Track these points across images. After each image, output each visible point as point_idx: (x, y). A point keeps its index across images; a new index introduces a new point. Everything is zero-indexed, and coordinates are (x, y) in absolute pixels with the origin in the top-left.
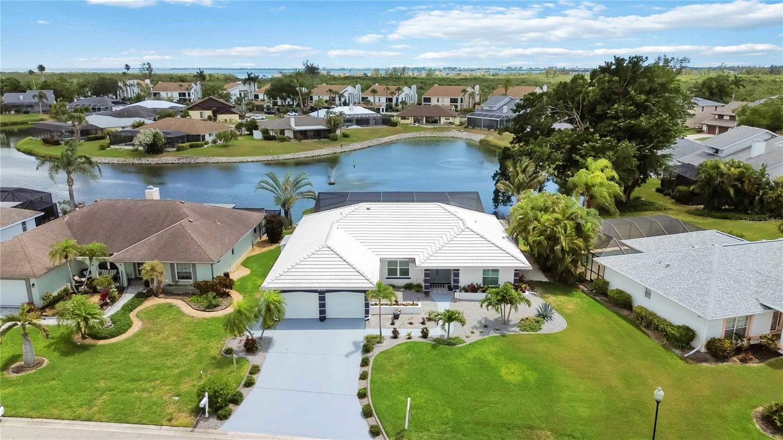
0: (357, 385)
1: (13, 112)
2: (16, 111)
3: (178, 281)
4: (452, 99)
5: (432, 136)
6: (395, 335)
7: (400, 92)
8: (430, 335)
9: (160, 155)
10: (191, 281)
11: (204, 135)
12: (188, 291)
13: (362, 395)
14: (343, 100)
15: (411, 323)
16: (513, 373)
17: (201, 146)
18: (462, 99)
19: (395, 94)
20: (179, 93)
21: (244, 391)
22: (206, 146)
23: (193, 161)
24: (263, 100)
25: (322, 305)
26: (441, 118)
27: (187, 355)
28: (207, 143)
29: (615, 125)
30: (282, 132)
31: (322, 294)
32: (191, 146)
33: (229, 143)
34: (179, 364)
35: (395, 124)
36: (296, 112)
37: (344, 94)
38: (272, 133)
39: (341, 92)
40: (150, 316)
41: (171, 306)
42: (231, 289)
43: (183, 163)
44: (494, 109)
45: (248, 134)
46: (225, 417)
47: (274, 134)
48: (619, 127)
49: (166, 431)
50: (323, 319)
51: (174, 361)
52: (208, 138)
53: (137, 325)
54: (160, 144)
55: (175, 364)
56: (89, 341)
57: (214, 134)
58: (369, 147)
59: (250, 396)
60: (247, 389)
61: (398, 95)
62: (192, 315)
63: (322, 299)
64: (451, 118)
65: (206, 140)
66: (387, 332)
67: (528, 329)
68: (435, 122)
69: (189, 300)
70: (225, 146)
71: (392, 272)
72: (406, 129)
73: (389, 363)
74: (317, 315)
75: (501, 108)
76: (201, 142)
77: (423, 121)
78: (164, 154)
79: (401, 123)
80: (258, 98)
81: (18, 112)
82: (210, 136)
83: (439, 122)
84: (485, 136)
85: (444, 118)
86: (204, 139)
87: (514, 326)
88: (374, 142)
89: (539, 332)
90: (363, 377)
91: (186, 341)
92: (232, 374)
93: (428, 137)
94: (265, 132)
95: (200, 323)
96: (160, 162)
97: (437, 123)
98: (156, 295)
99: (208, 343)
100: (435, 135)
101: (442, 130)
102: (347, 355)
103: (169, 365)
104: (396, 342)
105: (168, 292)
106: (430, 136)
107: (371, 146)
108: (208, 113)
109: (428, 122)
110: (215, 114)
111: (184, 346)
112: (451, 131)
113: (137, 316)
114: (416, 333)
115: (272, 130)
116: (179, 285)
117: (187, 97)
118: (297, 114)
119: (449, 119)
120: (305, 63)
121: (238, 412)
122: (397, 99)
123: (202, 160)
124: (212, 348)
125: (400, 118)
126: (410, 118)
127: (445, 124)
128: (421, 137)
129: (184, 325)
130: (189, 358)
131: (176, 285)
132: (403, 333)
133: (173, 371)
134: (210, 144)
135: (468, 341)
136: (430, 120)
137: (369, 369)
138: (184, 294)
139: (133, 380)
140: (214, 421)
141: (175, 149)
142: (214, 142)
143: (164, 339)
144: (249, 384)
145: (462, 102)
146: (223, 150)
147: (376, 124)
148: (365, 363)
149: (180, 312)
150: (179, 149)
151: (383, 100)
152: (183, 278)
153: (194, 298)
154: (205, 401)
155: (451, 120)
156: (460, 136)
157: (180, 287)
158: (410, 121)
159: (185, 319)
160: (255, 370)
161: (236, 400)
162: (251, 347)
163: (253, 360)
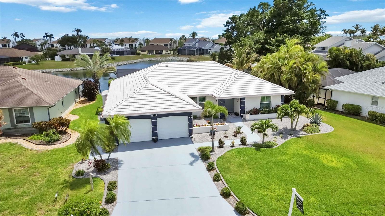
3: (17, 125)
4: (165, 44)
5: (160, 59)
6: (222, 145)
7: (137, 41)
8: (247, 143)
11: (22, 57)
12: (26, 132)
13: (226, 195)
15: (226, 137)
16: (332, 161)
17: (21, 64)
18: (170, 44)
19: (134, 42)
20: (2, 45)
21: (108, 207)
22: (24, 64)
24: (57, 47)
25: (155, 129)
26: (164, 51)
27: (36, 182)
28: (24, 63)
29: (287, 27)
30: (74, 56)
31: (154, 119)
32: (14, 64)
33: (40, 63)
34: (29, 192)
35: (139, 54)
37: (105, 43)
38: (67, 57)
39: (104, 42)
41: (12, 144)
42: (68, 127)
44: (191, 45)
45: (51, 60)
47: (69, 58)
48: (290, 29)
50: (155, 140)
51: (22, 190)
52: (24, 59)
55: (24, 192)
57: (29, 58)
58: (127, 64)
59: (116, 212)
60: (109, 205)
61: (136, 43)
62: (35, 149)
63: (154, 124)
64: (168, 51)
65: (24, 61)
67: (313, 131)
68: (160, 53)
69: (29, 138)
70: (37, 64)
72: (145, 56)
73: (230, 165)
75: (195, 45)
76: (21, 62)
77: (153, 53)
79: (142, 54)
80: (54, 47)
82: (26, 59)
83: (162, 53)
84: (189, 58)
85: (165, 51)
86: (22, 60)
87: (300, 131)
88: (130, 62)
89: (320, 133)
90: (216, 179)
91: (33, 170)
92: (89, 193)
93: (158, 60)
94: (63, 57)
95: (42, 154)
97: (162, 54)
99: (56, 169)
100: (162, 59)
101: (165, 56)
102: (191, 164)
103: (18, 194)
104: (224, 151)
105: (7, 134)
106: (159, 59)
107: (128, 64)
109: (156, 53)
111: (31, 175)
112: (170, 57)
114: (237, 142)
115: (68, 55)
116: (18, 128)
117: (7, 47)
119: (168, 52)
122: (135, 45)
124: (62, 173)
125: (141, 51)
126: (147, 51)
127: (166, 54)
128: (154, 60)
129: (28, 157)
130: (38, 185)
131: (15, 128)
132: (227, 143)
133: (23, 199)
134: (27, 63)
135: (279, 144)
136: (157, 52)
137: (217, 172)
138: (24, 134)
142: (29, 62)
143: (8, 171)
144: (111, 200)
145: (170, 46)
146: (36, 66)
147: (128, 54)
148: (210, 168)
149: (22, 148)
151: (128, 45)
152: (22, 122)
153: (35, 136)
155: (169, 52)
156: (175, 59)
157: (19, 130)
158: (147, 53)
159: (29, 153)
160: (112, 186)
162: (102, 167)
163: (107, 178)
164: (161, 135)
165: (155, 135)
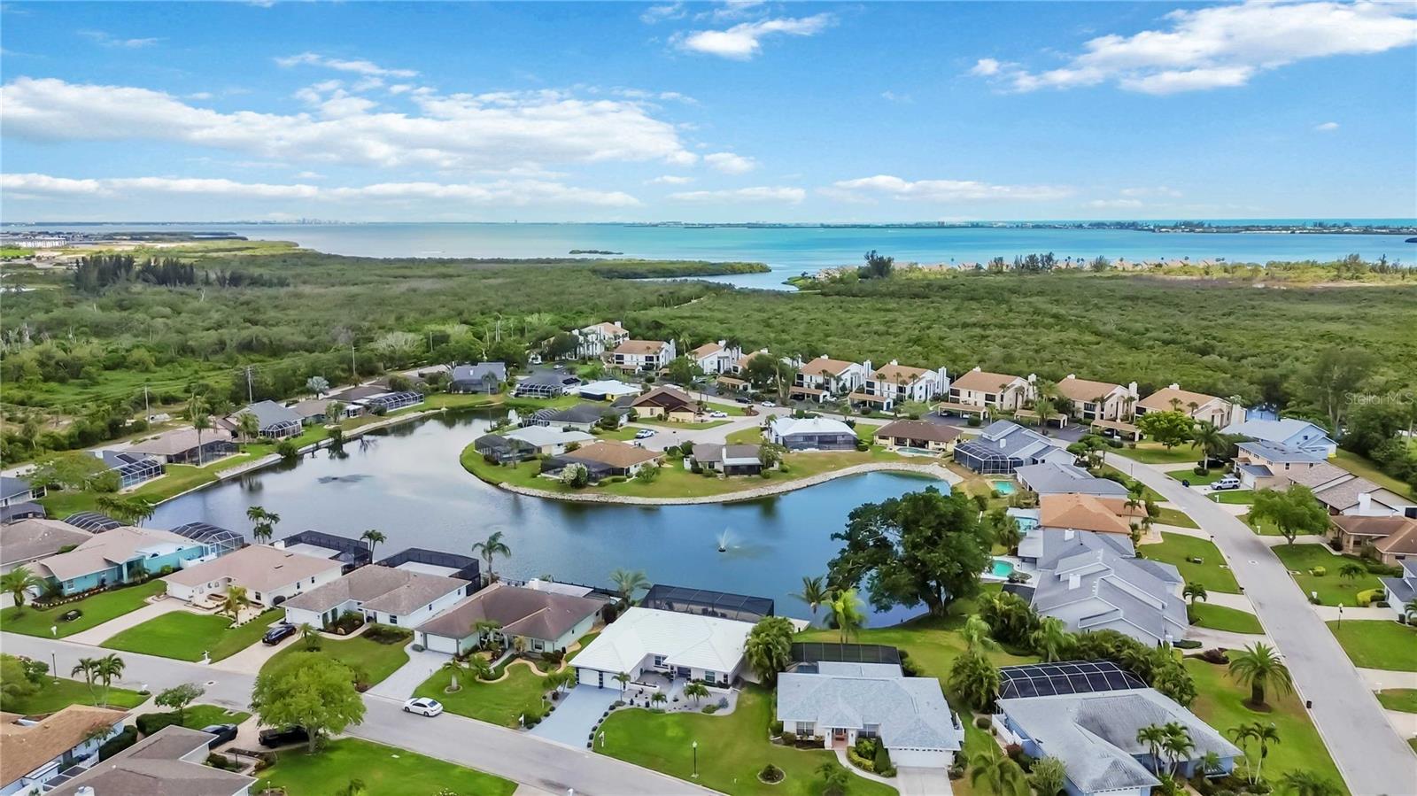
0: (595, 723)
1: (461, 392)
2: (464, 391)
3: (533, 650)
4: (988, 394)
6: (632, 703)
7: (916, 380)
8: (650, 706)
9: (582, 490)
10: (541, 651)
11: (629, 467)
12: (537, 657)
13: (594, 729)
14: (841, 384)
15: (646, 698)
16: (673, 732)
17: (624, 480)
18: (1002, 396)
19: (908, 383)
20: (646, 357)
22: (627, 481)
23: (610, 501)
25: (601, 679)
26: (931, 441)
28: (630, 477)
30: (711, 466)
31: (601, 673)
32: (614, 481)
35: (863, 448)
36: (772, 402)
38: (700, 466)
39: (838, 375)
40: (513, 671)
41: (527, 666)
42: (562, 658)
43: (601, 502)
44: (993, 439)
46: (530, 728)
49: (505, 729)
50: (601, 687)
52: (633, 471)
53: (507, 674)
54: (583, 479)
56: (482, 680)
57: (639, 465)
59: (545, 721)
61: (914, 384)
62: (535, 673)
63: (601, 675)
65: (630, 472)
66: (627, 701)
69: (536, 663)
71: (658, 663)
72: (877, 454)
73: (620, 716)
74: (598, 685)
75: (999, 442)
76: (624, 477)
77: (906, 443)
78: (587, 489)
79: (879, 443)
81: (466, 392)
82: (635, 467)
83: (926, 447)
85: (935, 442)
86: (628, 470)
87: (701, 708)
88: (820, 477)
89: (712, 714)
90: (600, 721)
91: (527, 687)
94: (694, 463)
95: (537, 677)
96: (580, 499)
98: (521, 657)
100: (910, 468)
101: (923, 460)
102: (600, 709)
104: (631, 707)
105: (527, 656)
106: (902, 469)
108: (659, 411)
110: (667, 411)
111: (525, 689)
112: (931, 465)
113: (508, 669)
114: (643, 704)
115: (701, 462)
117: (655, 362)
118: (773, 405)
120: (870, 255)
121: (537, 727)
123: (619, 499)
126: (890, 438)
129: (529, 677)
131: (532, 652)
132: (636, 701)
134: (634, 477)
135: (667, 712)
136: (915, 443)
137: (605, 719)
138: (535, 659)
139: (497, 704)
140: (525, 729)
141: (596, 484)
142: (638, 474)
143: (517, 685)
144: (547, 715)
145: (1002, 400)
146: (647, 488)
148: (606, 714)
149: (530, 670)
150: (601, 485)
151: (894, 388)
152: (536, 649)
153: (539, 662)
154: (522, 719)
155: (942, 446)
157: (534, 654)
158: (890, 442)
159: (530, 674)
160: (553, 708)
161: (538, 721)
162: (556, 697)
163: (554, 704)
164: (605, 685)
165: (601, 683)
